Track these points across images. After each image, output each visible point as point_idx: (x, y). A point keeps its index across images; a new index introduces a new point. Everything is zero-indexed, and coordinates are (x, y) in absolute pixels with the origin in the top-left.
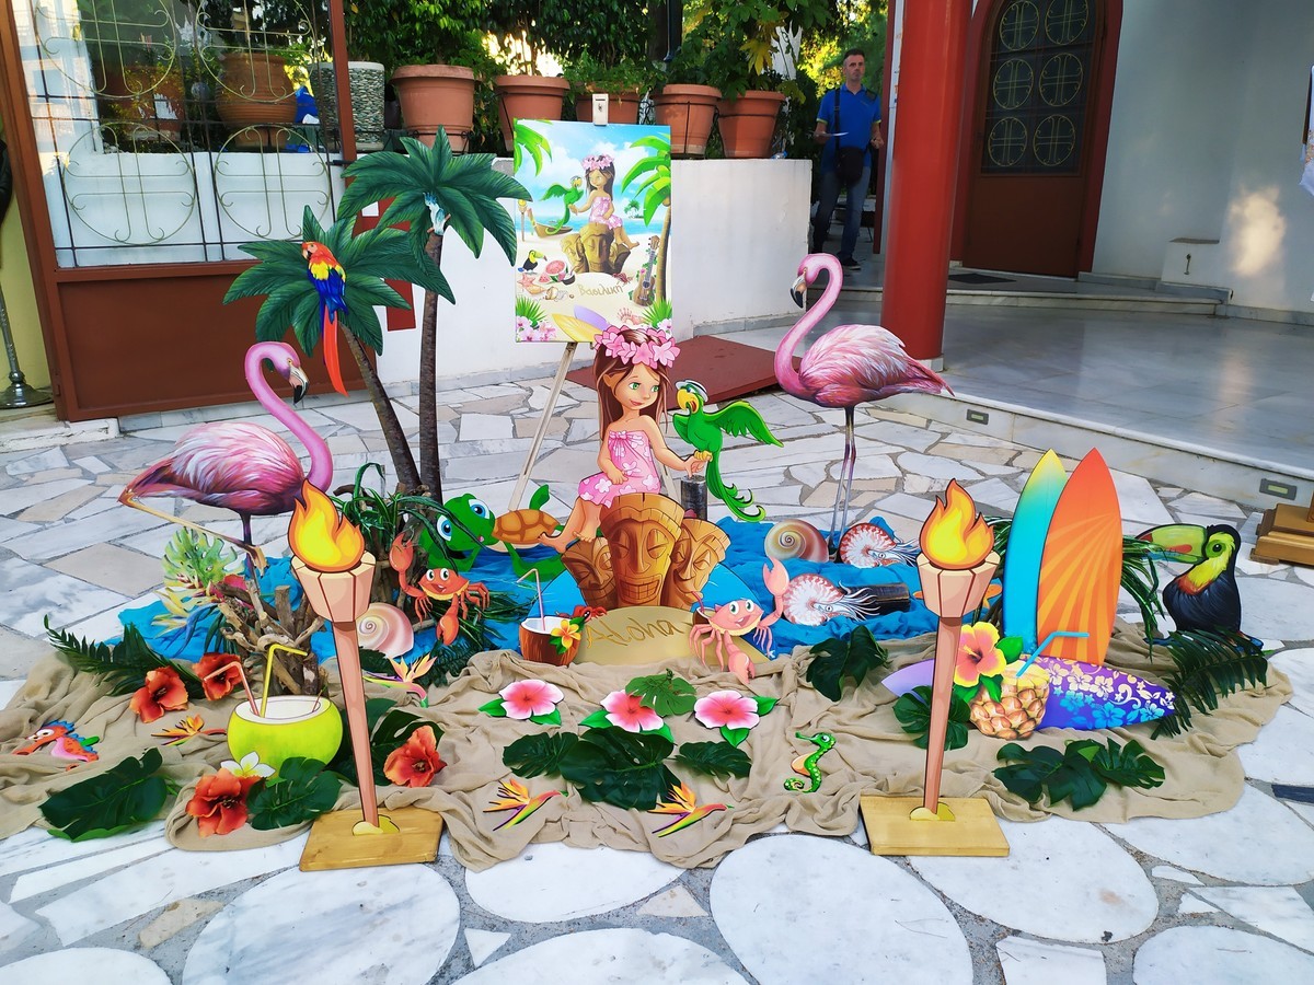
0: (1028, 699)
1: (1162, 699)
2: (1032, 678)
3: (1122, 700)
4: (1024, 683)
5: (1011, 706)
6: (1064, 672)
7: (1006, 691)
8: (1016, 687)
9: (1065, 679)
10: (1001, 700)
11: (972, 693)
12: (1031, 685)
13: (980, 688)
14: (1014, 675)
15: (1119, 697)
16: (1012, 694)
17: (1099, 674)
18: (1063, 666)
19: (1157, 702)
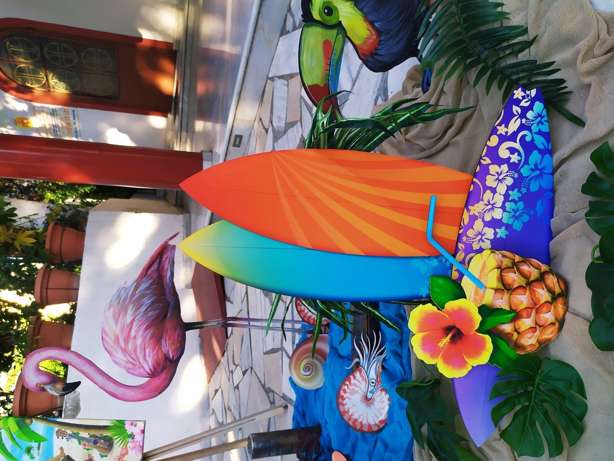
0: (513, 277)
1: (523, 104)
2: (486, 271)
3: (519, 154)
4: (492, 280)
5: (522, 300)
6: (479, 225)
7: (502, 303)
8: (497, 290)
9: (487, 224)
10: (512, 310)
11: (503, 345)
12: (496, 273)
13: (495, 334)
14: (481, 291)
15: (515, 158)
16: (506, 296)
17: (483, 181)
18: (471, 225)
19: (525, 110)
